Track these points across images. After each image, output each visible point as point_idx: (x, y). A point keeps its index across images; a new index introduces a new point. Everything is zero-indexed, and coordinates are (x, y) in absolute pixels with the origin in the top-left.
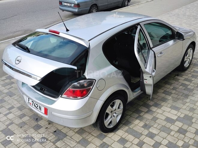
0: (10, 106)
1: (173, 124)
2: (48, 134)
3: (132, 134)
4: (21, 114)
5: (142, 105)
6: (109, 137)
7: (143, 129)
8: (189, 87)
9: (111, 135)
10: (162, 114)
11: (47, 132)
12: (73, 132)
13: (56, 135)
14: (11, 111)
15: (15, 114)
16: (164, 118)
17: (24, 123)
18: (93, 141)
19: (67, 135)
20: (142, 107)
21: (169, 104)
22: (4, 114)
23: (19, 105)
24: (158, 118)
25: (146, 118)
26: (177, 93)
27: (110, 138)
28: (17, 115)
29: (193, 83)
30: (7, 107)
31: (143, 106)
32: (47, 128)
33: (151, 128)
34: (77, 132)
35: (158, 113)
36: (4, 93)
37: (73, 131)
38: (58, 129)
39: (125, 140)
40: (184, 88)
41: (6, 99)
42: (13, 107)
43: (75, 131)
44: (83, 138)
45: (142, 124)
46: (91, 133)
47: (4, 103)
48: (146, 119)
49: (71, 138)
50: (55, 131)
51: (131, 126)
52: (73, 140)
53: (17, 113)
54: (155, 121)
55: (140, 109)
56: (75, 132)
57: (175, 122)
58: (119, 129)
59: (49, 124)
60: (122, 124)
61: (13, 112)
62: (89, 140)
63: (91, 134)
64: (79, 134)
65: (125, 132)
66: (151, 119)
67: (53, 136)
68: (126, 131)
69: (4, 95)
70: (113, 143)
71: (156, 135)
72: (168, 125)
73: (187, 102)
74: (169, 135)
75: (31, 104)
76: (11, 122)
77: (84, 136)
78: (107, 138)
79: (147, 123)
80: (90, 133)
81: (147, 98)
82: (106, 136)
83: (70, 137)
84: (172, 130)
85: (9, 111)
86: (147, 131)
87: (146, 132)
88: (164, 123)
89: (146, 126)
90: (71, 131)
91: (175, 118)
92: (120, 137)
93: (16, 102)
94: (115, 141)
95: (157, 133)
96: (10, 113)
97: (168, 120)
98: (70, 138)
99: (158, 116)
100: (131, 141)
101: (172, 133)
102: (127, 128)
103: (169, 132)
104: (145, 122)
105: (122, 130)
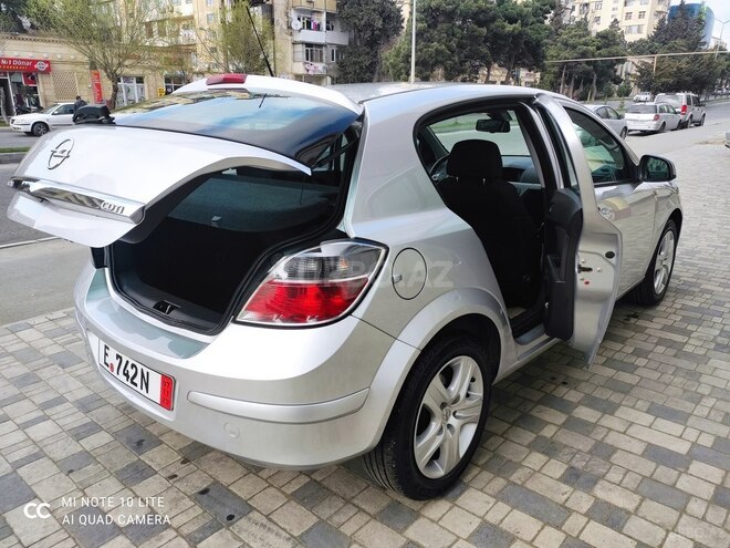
0: (51, 396)
1: (686, 472)
2: (176, 501)
3: (525, 510)
4: (85, 425)
5: (540, 402)
6: (432, 517)
7: (565, 488)
8: (688, 349)
9: (437, 509)
10: (624, 433)
11: (172, 494)
12: (279, 494)
13: (205, 508)
14: (48, 412)
15: (61, 422)
16: (638, 448)
17: (87, 457)
18: (361, 535)
19: (252, 509)
20: (542, 407)
21: (639, 399)
22: (18, 421)
23: (83, 393)
24: (614, 449)
25: (566, 446)
26: (654, 365)
27: (437, 523)
28: (67, 428)
29: (698, 338)
30: (40, 400)
31: (545, 405)
32: (176, 476)
33: (598, 486)
34: (293, 494)
35: (610, 429)
36: (44, 357)
37: (279, 489)
38: (216, 482)
39: (503, 532)
40: (672, 352)
41: (45, 373)
42: (60, 400)
43: (289, 492)
44: (321, 521)
45: (557, 468)
46: (355, 502)
47: (32, 387)
48: (567, 450)
49: (270, 520)
50: (204, 492)
51: (516, 477)
52: (275, 528)
53: (69, 420)
54: (607, 458)
55: (534, 413)
56: (287, 496)
57: (690, 463)
58: (467, 486)
59: (183, 463)
60: (477, 465)
61: (54, 417)
62: (348, 530)
63: (354, 505)
64: (304, 505)
65: (495, 497)
66: (590, 452)
67: (191, 510)
68: (500, 496)
69: (42, 361)
71: (628, 513)
72: (665, 474)
73: (703, 396)
74: (684, 516)
75: (112, 368)
76: (37, 450)
77: (325, 511)
78: (421, 521)
79: (579, 464)
80: (348, 502)
81: (553, 379)
82: (416, 515)
83: (267, 516)
84: (689, 497)
85: (41, 414)
86: (585, 495)
87: (582, 502)
88: (647, 467)
89: (572, 477)
90: (272, 490)
91: (682, 448)
92: (476, 522)
93: (74, 384)
94: (458, 538)
95: (631, 507)
96: (45, 418)
97: (654, 453)
98: (265, 521)
99: (612, 439)
100: (529, 539)
101: (696, 507)
102: (499, 483)
103: (681, 502)
104: (568, 463)
105: (481, 490)
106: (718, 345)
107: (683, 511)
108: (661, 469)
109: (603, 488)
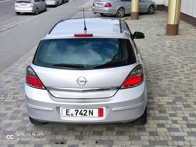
3: (161, 120)
6: (147, 127)
7: (162, 114)
12: (113, 136)
13: (103, 144)
16: (165, 103)
18: (140, 134)
19: (113, 140)
21: (155, 95)
24: (162, 105)
25: (153, 107)
27: (149, 127)
32: (84, 143)
34: (117, 135)
35: (157, 102)
38: (96, 140)
39: (161, 124)
43: (115, 135)
44: (129, 136)
45: (157, 112)
48: (155, 108)
49: (120, 140)
50: (97, 142)
51: (152, 116)
52: (122, 141)
54: (162, 107)
57: (175, 103)
62: (136, 135)
63: (131, 131)
65: (153, 120)
66: (159, 107)
67: (100, 146)
70: (156, 129)
72: (174, 106)
73: (164, 90)
77: (127, 134)
79: (160, 109)
80: (129, 131)
83: (118, 140)
86: (166, 114)
88: (170, 106)
89: (161, 112)
90: (111, 136)
91: (172, 101)
92: (156, 125)
95: (175, 113)
97: (168, 103)
99: (159, 103)
100: (166, 123)
101: (183, 109)
102: (150, 118)
103: (180, 109)
104: (157, 110)
105: (149, 120)
106: (156, 79)
107: (182, 110)
108: (172, 105)
109: (168, 112)
